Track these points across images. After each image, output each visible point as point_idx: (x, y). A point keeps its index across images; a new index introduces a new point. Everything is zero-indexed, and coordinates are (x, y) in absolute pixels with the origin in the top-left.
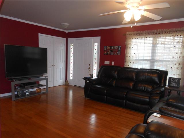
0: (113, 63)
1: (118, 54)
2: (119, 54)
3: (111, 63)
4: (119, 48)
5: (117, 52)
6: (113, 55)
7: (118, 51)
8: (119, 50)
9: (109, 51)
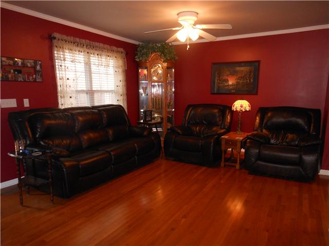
0: (26, 103)
1: (37, 80)
2: (39, 80)
3: (20, 103)
4: (36, 64)
5: (34, 76)
6: (25, 81)
7: (36, 72)
8: (39, 71)
9: (12, 71)
